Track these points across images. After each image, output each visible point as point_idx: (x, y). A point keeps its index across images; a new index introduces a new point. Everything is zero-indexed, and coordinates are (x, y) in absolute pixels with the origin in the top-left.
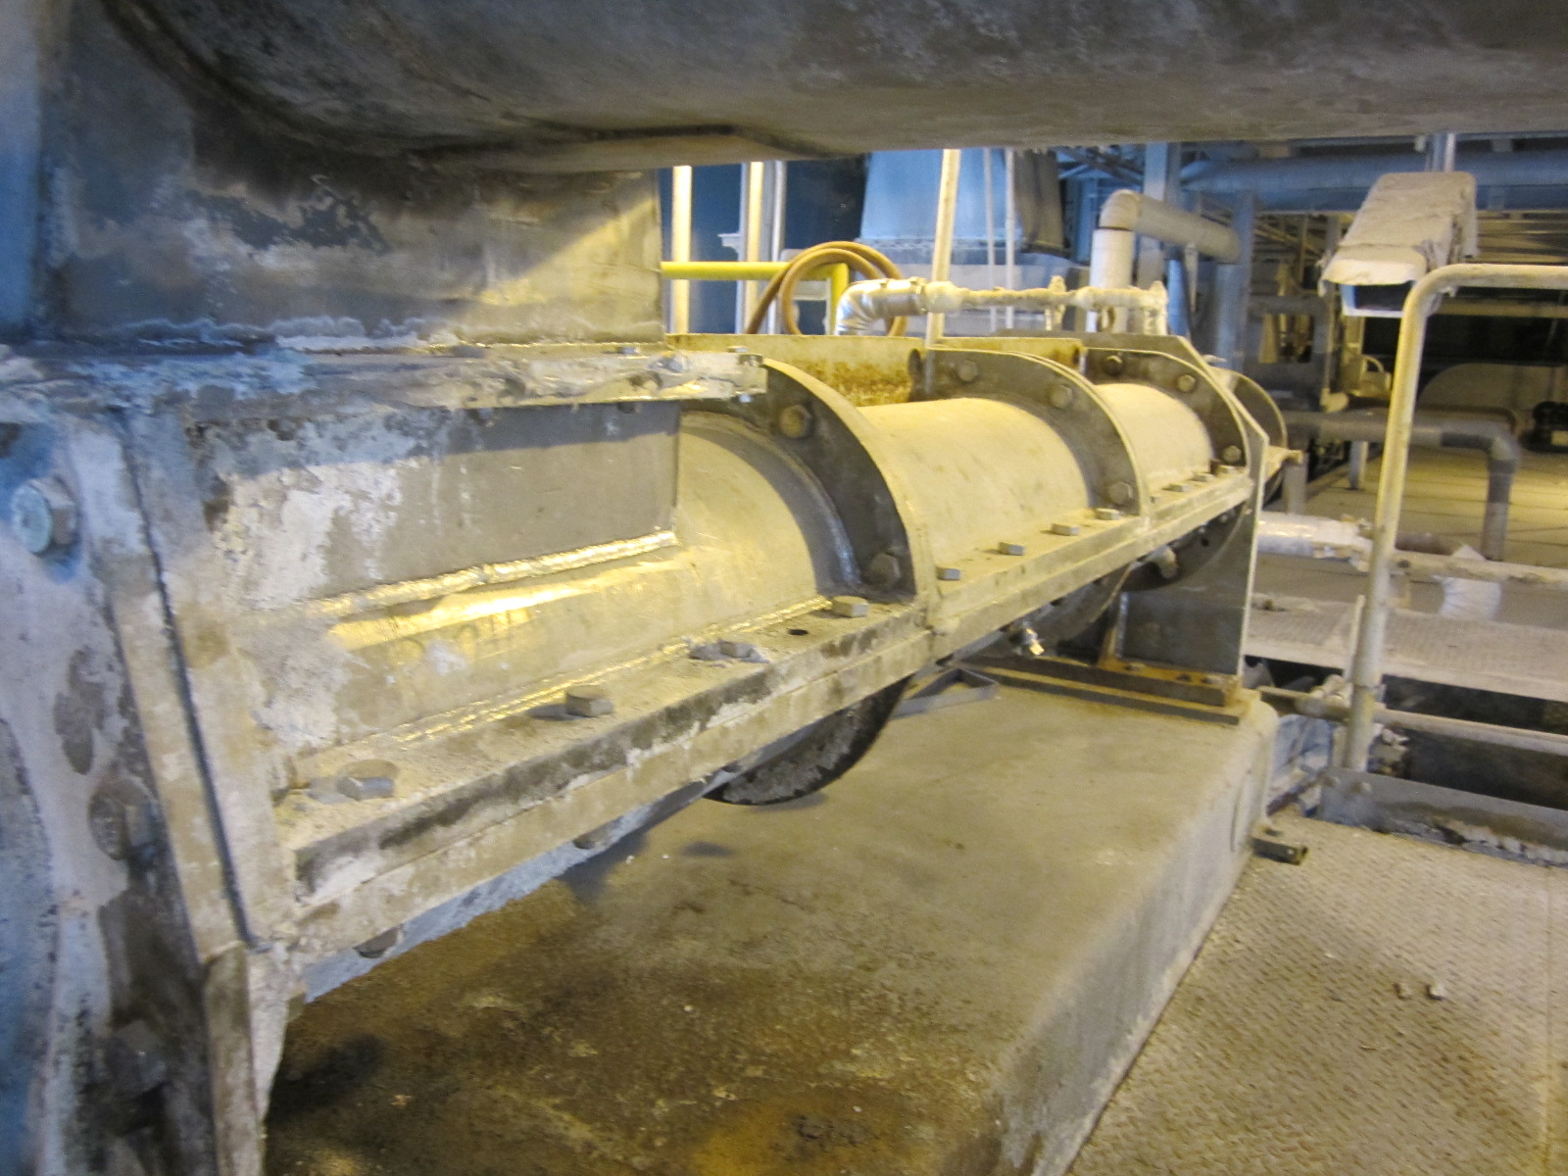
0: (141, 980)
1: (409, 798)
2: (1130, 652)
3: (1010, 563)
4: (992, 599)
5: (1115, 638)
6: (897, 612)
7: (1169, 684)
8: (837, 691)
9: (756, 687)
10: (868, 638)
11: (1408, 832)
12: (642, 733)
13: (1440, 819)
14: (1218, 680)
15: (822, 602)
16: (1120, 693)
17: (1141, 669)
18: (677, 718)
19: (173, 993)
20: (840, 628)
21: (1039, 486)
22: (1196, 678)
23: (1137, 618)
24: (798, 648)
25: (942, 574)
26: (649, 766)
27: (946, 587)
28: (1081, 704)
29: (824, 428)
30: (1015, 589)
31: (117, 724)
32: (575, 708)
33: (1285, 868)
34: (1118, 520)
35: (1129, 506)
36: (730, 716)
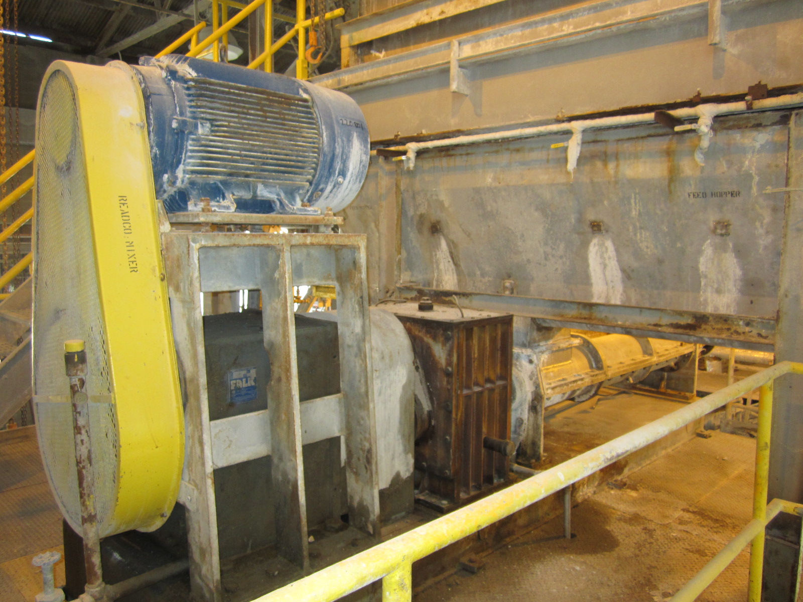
0: (535, 397)
1: (553, 385)
2: (668, 386)
3: (621, 365)
4: (617, 371)
5: (663, 384)
6: (601, 372)
7: (675, 395)
8: (592, 381)
9: (582, 379)
10: (596, 375)
11: (741, 434)
12: (571, 382)
13: (749, 431)
14: (688, 394)
15: (590, 370)
16: (664, 397)
17: (669, 391)
18: (574, 382)
19: (539, 398)
20: (592, 374)
21: (631, 351)
22: (683, 394)
23: (669, 379)
24: (587, 376)
25: (608, 367)
26: (571, 387)
27: (609, 369)
28: (654, 399)
29: (590, 346)
30: (622, 369)
31: (536, 377)
32: (564, 379)
33: (704, 439)
34: (647, 357)
35: (651, 355)
36: (579, 383)
